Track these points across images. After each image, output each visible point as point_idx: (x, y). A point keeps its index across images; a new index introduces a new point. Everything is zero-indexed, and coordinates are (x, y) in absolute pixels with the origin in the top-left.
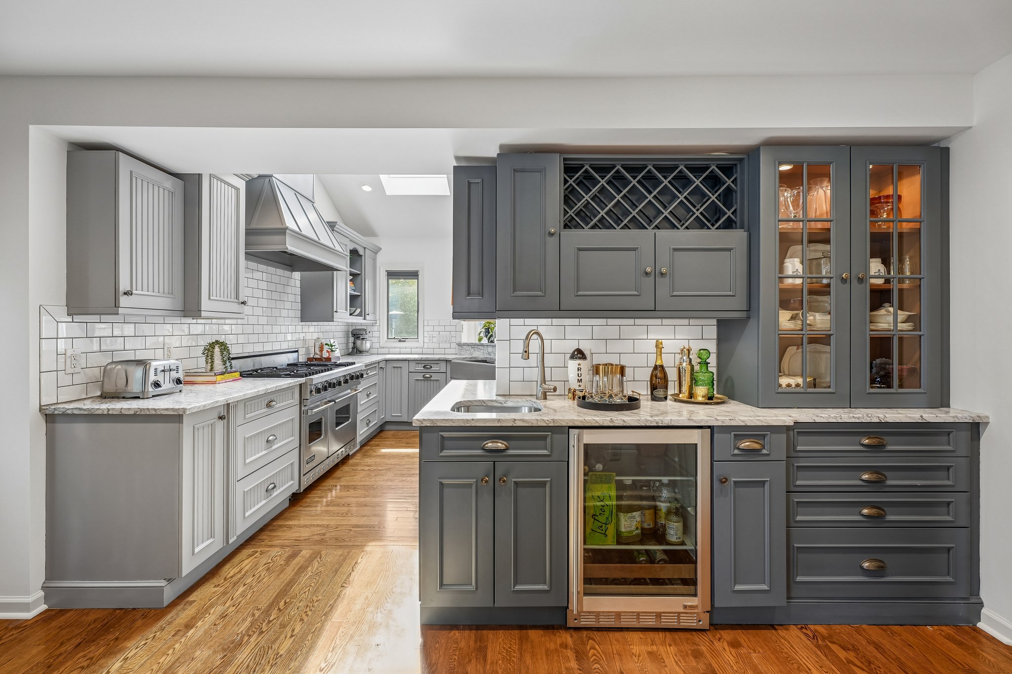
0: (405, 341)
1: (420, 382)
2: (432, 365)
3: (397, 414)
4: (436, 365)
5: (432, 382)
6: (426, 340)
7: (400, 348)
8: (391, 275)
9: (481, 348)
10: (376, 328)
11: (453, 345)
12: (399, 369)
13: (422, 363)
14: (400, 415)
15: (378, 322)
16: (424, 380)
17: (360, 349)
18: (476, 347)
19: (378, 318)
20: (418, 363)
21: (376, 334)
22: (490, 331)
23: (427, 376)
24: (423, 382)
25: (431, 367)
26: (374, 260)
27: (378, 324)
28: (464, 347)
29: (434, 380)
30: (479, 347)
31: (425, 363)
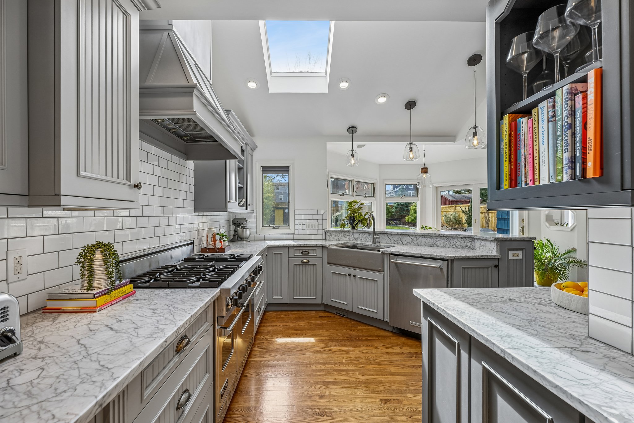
0: (278, 229)
1: (298, 267)
2: (309, 251)
3: (278, 296)
4: (312, 251)
5: (310, 267)
6: (297, 227)
7: (274, 234)
8: (266, 170)
9: (347, 234)
10: (253, 217)
11: (321, 232)
12: (279, 255)
13: (300, 250)
14: (281, 297)
15: (255, 211)
16: (302, 265)
17: (241, 236)
18: (343, 233)
19: (255, 209)
20: (297, 250)
21: (253, 222)
22: (355, 219)
23: (305, 261)
24: (301, 267)
25: (309, 253)
26: (252, 156)
27: (255, 214)
28: (333, 233)
29: (311, 265)
30: (345, 233)
31: (303, 250)
